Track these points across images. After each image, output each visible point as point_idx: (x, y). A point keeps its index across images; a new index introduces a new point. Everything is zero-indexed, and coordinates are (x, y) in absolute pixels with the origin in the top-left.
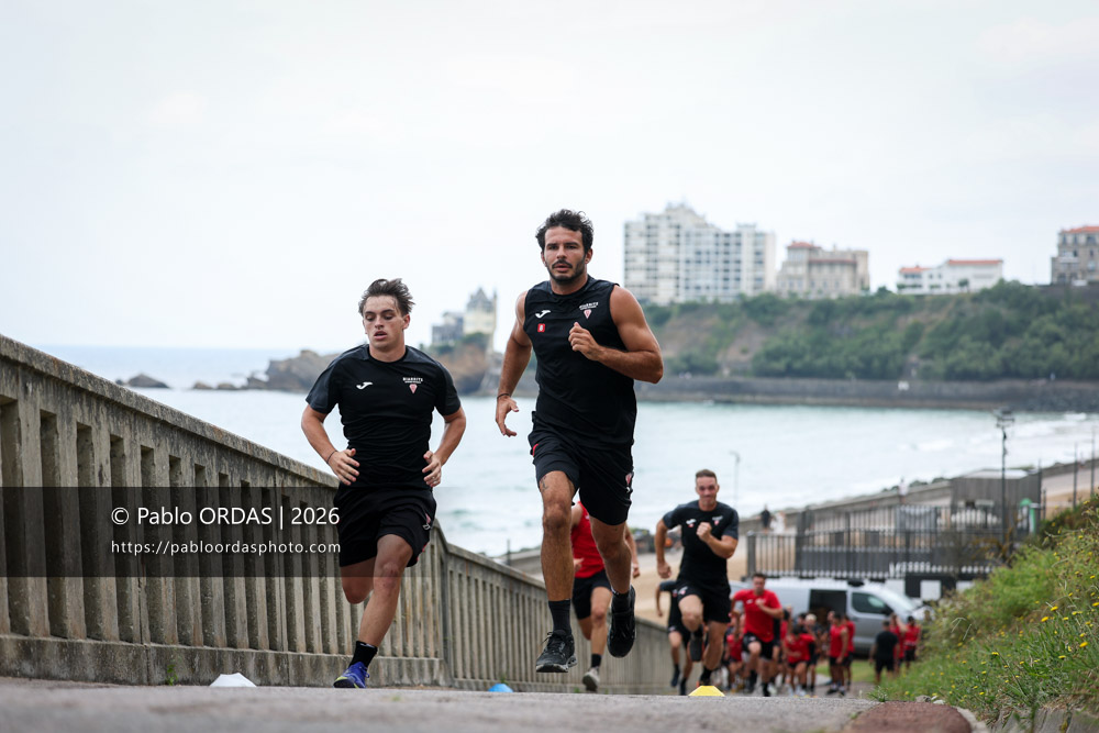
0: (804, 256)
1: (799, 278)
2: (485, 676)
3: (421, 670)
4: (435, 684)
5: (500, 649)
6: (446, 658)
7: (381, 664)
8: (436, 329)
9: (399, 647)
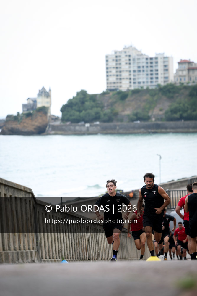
0: (186, 66)
1: (184, 76)
2: (55, 257)
3: (27, 256)
4: (33, 261)
5: (61, 245)
6: (38, 250)
7: (10, 254)
8: (24, 106)
9: (17, 246)
